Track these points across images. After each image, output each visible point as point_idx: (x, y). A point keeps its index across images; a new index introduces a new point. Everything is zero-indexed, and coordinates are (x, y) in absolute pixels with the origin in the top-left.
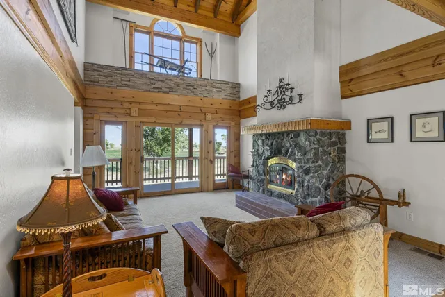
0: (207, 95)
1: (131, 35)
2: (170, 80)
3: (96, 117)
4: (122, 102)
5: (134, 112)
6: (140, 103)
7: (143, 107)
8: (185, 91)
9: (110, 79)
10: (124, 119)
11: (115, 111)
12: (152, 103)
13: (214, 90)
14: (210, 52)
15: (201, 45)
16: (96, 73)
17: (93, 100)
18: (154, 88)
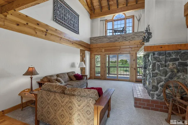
0: (132, 40)
1: (106, 24)
2: (116, 37)
3: (93, 53)
4: (100, 48)
5: (103, 50)
6: (105, 47)
7: (106, 48)
8: (122, 40)
9: (96, 41)
10: (100, 53)
11: (98, 51)
12: (109, 47)
13: (136, 37)
14: (138, 19)
15: (134, 18)
16: (93, 40)
17: (92, 48)
18: (110, 41)
